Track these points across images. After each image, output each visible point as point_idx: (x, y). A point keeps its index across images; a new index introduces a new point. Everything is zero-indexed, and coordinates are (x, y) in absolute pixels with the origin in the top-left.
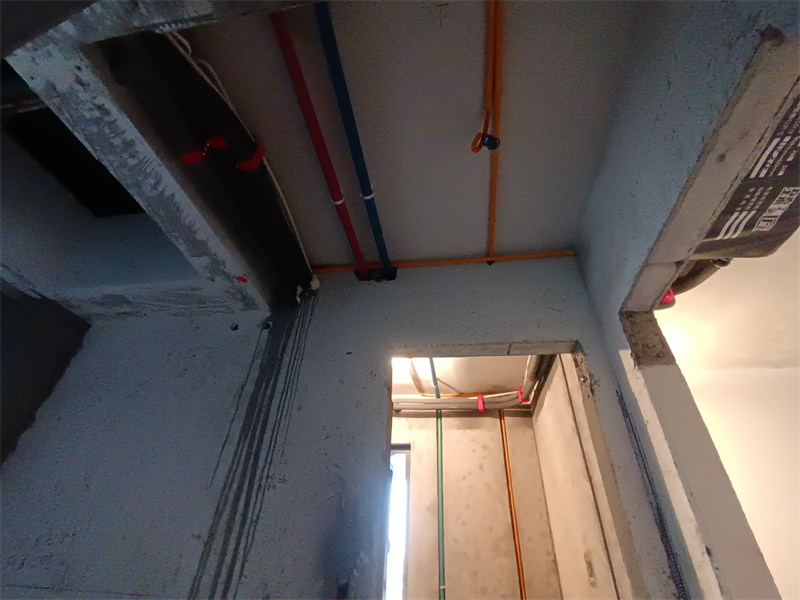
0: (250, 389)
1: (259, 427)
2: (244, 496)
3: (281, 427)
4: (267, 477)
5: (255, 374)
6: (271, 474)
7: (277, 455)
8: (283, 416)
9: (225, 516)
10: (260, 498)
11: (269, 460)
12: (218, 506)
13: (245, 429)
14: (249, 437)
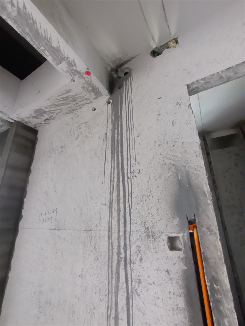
0: (109, 134)
1: (120, 150)
2: (121, 183)
3: (131, 147)
4: (131, 172)
5: (110, 127)
6: (132, 171)
7: (133, 161)
8: (131, 142)
9: (115, 194)
10: (130, 183)
11: (129, 164)
12: (110, 190)
13: (113, 153)
14: (116, 156)
